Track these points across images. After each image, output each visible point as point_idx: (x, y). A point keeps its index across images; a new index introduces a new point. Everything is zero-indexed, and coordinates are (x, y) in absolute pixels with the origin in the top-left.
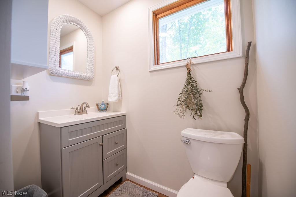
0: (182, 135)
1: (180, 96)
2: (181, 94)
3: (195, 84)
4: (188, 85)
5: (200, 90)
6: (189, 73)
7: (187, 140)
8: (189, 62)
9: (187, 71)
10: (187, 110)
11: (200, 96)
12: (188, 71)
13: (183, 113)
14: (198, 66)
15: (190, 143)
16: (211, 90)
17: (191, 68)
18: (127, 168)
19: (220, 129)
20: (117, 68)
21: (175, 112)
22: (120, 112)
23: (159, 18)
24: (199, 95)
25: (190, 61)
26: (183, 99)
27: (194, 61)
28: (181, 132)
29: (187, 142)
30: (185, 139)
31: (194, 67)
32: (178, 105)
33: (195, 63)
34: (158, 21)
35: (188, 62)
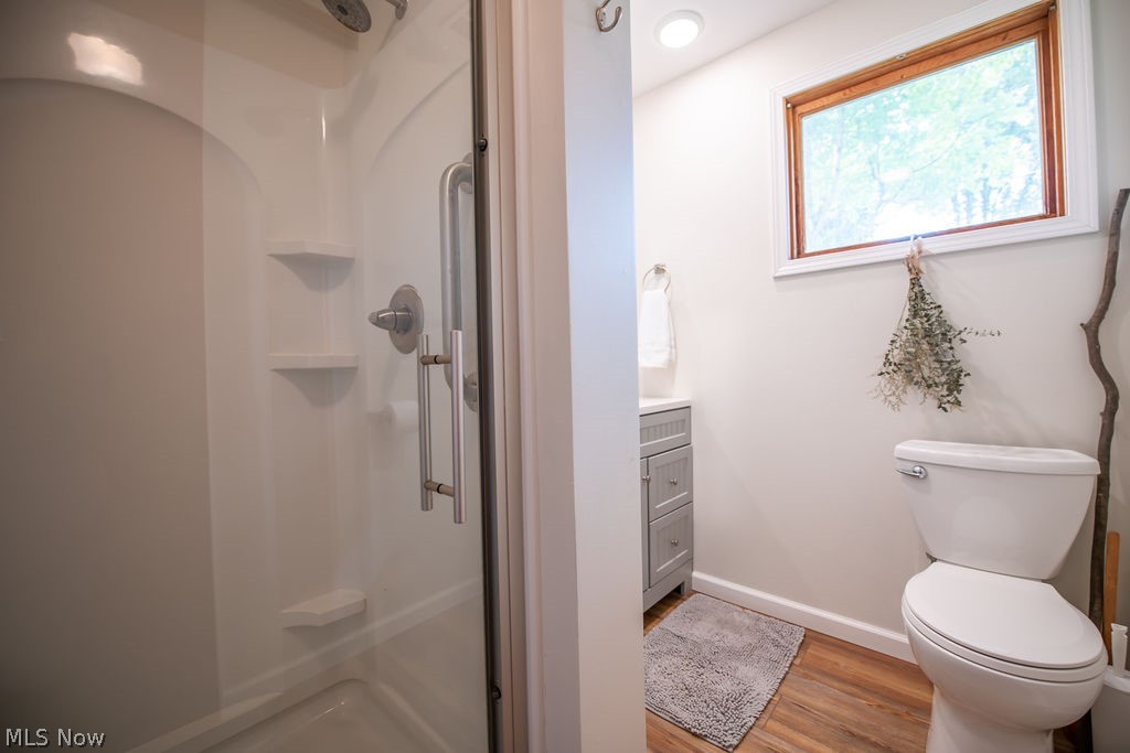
0: (896, 455)
1: (890, 347)
2: (893, 341)
3: (935, 312)
4: (915, 316)
5: (958, 330)
6: (915, 282)
7: (918, 469)
8: (915, 249)
9: (907, 277)
10: (910, 389)
11: (951, 348)
12: (912, 276)
13: (898, 397)
14: (944, 261)
15: (925, 477)
16: (995, 332)
17: (922, 266)
18: (694, 560)
19: (1018, 442)
20: (659, 270)
21: (875, 394)
22: (670, 397)
23: (802, 115)
24: (949, 345)
25: (919, 246)
26: (897, 356)
27: (931, 246)
28: (894, 447)
29: (917, 475)
30: (908, 467)
31: (933, 264)
32: (882, 374)
33: (934, 252)
34: (800, 124)
35: (912, 250)
